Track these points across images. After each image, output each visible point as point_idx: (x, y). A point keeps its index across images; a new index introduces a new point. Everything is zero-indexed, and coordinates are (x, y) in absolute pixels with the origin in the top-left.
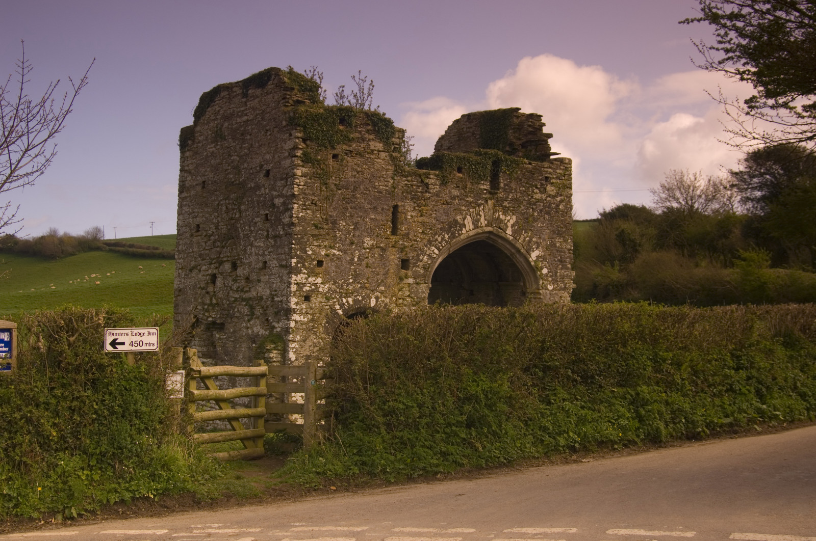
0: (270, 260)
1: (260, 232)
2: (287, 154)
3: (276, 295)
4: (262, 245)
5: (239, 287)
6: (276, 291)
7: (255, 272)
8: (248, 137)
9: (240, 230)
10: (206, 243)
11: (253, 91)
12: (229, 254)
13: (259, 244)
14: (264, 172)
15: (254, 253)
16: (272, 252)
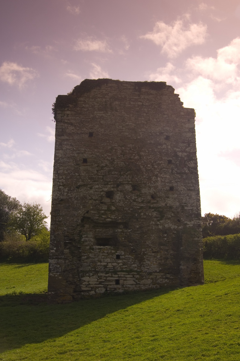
0: (178, 186)
1: (164, 169)
2: (187, 130)
3: (185, 206)
4: (168, 177)
5: (144, 200)
6: (186, 203)
7: (162, 192)
8: (145, 114)
9: (142, 167)
10: (97, 171)
11: (147, 90)
12: (129, 180)
13: (165, 176)
14: (165, 136)
15: (160, 181)
16: (179, 181)
